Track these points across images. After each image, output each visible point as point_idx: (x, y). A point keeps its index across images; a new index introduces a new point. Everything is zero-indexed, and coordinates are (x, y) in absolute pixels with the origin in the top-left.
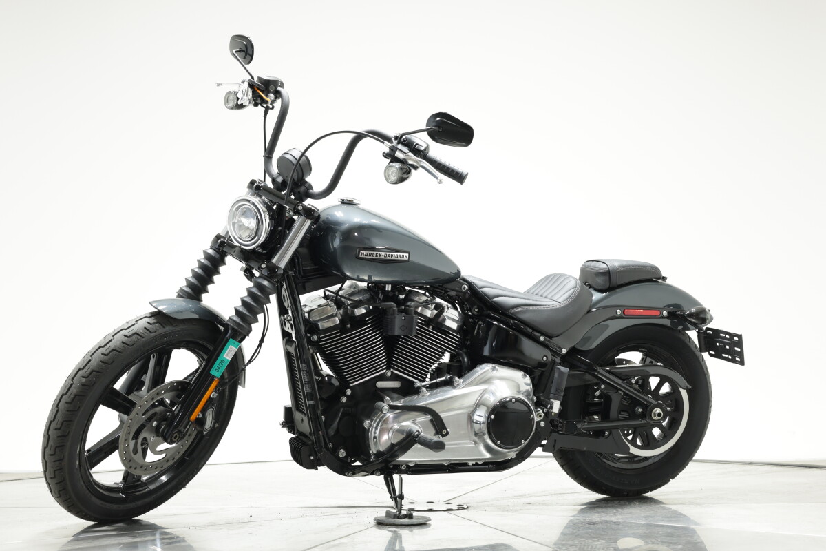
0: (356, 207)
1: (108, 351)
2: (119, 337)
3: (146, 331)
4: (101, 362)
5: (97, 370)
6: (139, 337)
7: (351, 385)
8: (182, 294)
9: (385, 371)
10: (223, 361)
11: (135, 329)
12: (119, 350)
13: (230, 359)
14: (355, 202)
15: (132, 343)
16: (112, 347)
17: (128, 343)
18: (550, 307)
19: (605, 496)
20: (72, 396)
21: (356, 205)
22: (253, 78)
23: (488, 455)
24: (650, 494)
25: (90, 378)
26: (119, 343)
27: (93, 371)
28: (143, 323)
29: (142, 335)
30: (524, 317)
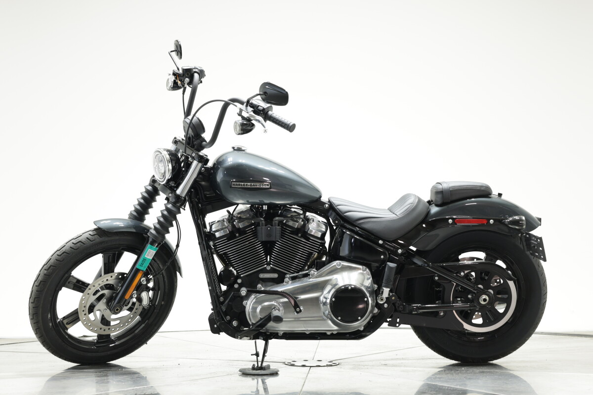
0: (244, 152)
1: (61, 253)
2: (70, 244)
3: (87, 240)
4: (56, 260)
5: (54, 265)
6: (82, 244)
7: (242, 276)
8: (132, 217)
9: (266, 266)
10: (145, 260)
11: (80, 239)
12: (68, 252)
13: (151, 258)
14: (243, 149)
15: (77, 247)
16: (64, 251)
17: (74, 248)
18: (389, 219)
19: (457, 362)
20: (39, 282)
21: (244, 150)
22: (178, 69)
23: (335, 328)
24: (495, 362)
25: (49, 271)
26: (68, 248)
27: (51, 266)
28: (87, 235)
29: (84, 243)
30: (366, 226)
